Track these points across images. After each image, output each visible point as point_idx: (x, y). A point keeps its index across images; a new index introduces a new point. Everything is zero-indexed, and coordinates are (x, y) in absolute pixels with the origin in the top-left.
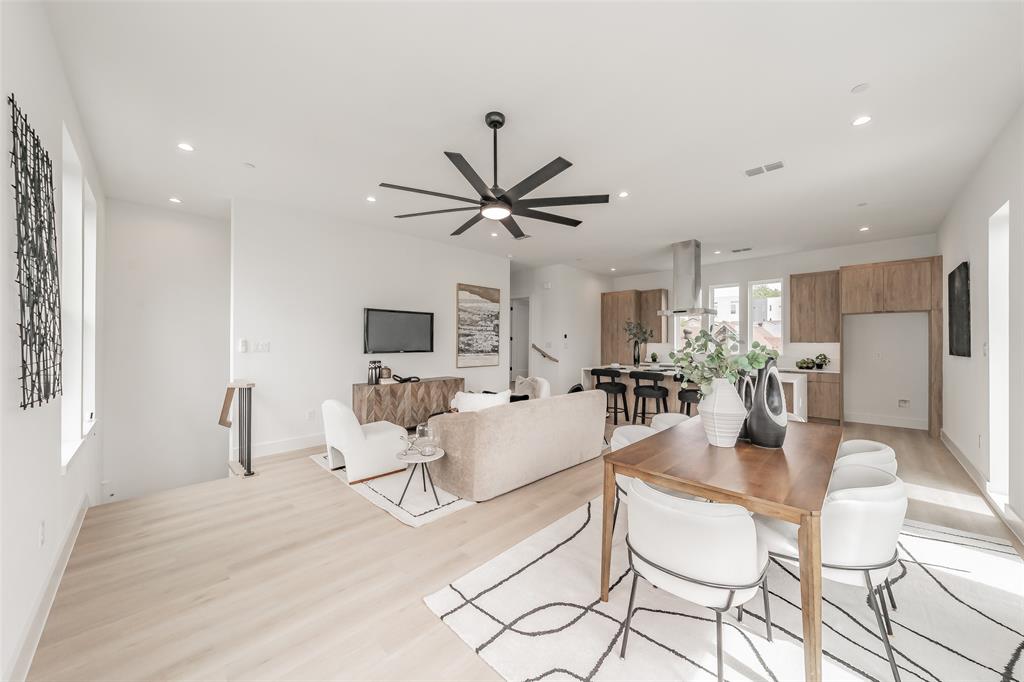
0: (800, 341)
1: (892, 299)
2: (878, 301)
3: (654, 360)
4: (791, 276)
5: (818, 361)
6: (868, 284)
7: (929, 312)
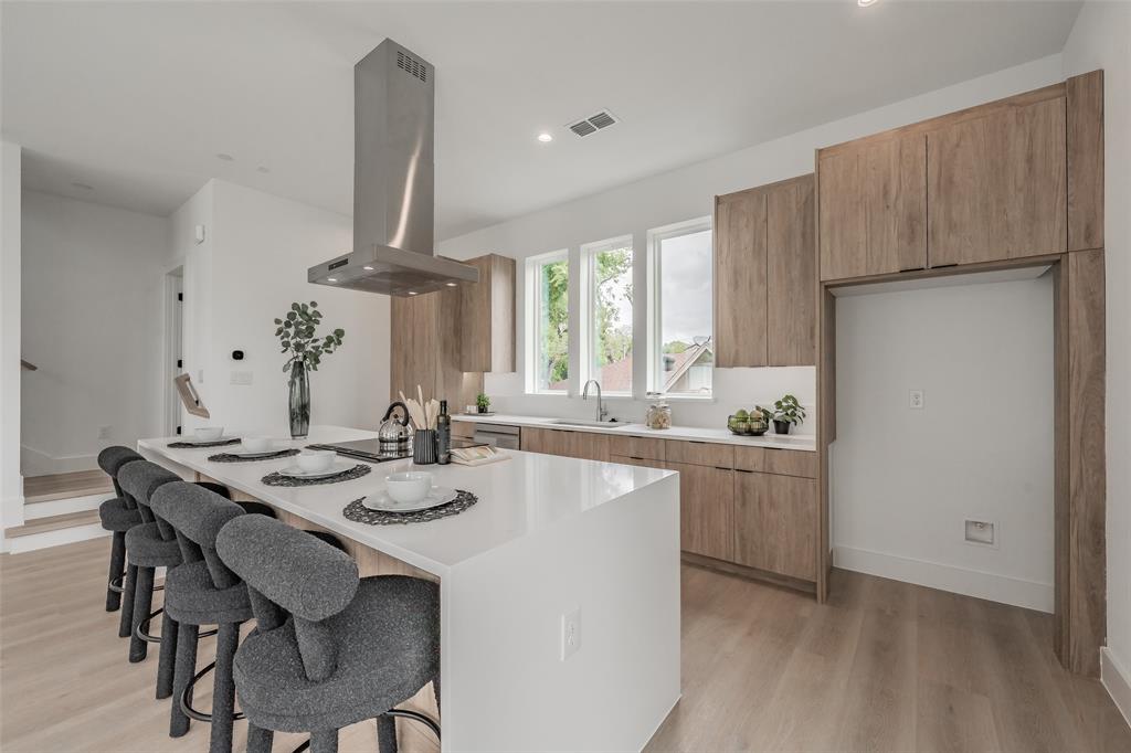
0: (735, 364)
1: (952, 227)
2: (912, 240)
3: (482, 410)
4: (718, 199)
5: (779, 415)
6: (886, 193)
7: (1055, 265)
